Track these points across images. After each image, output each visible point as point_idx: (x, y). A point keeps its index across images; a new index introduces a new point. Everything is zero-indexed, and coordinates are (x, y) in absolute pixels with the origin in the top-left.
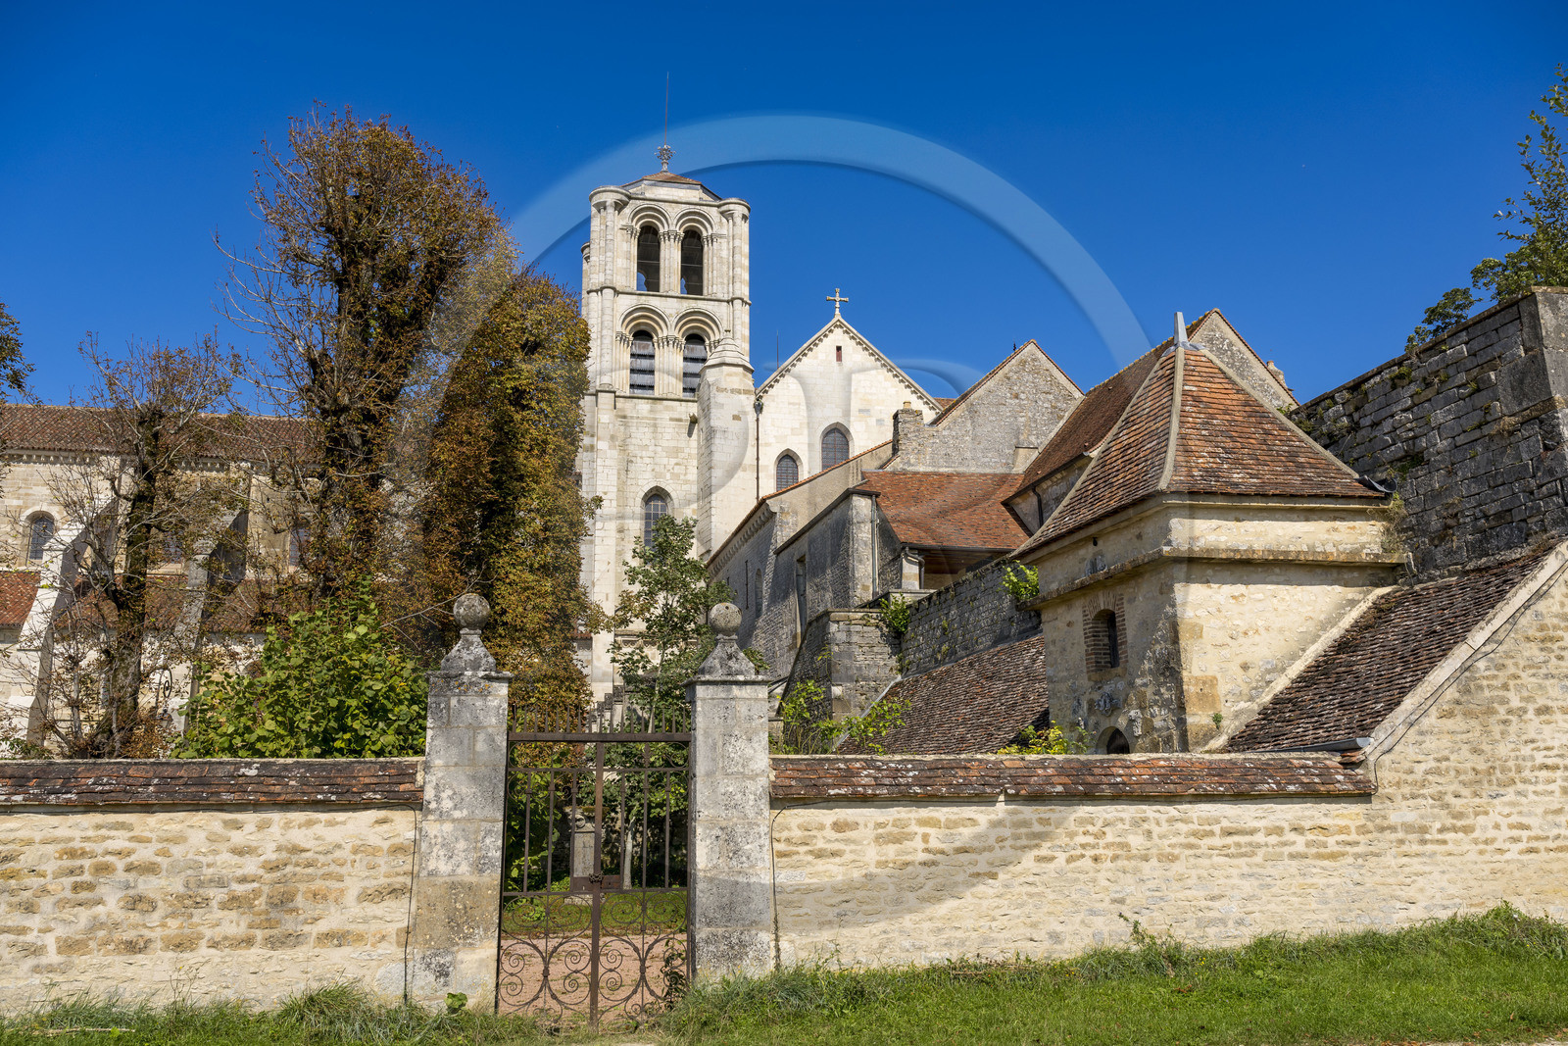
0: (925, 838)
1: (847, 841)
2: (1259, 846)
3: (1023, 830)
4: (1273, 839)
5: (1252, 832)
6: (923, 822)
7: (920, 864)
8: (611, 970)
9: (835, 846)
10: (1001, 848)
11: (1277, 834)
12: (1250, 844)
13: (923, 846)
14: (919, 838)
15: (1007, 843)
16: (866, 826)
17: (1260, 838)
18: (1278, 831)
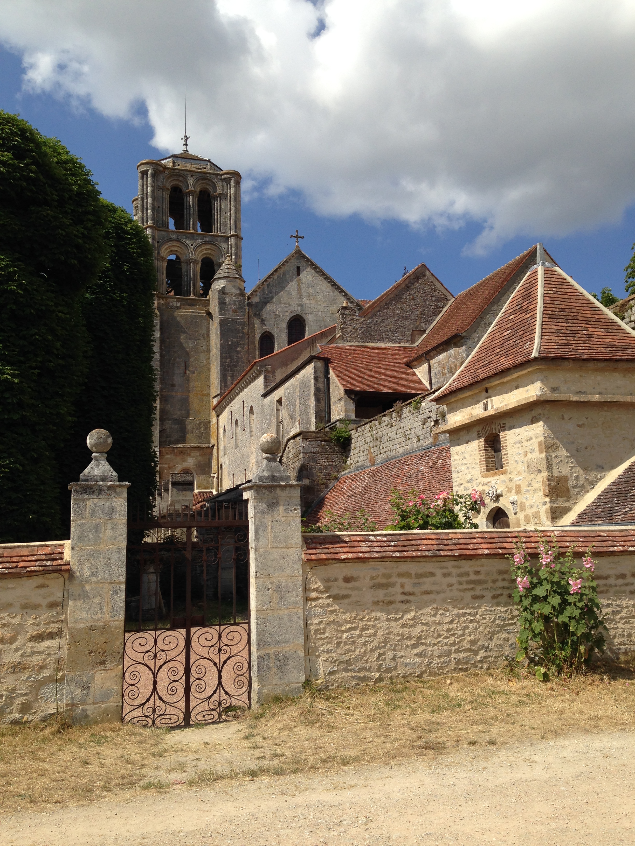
0: (402, 586)
1: (353, 589)
2: (611, 586)
3: (465, 579)
4: (620, 581)
5: (606, 578)
6: (401, 575)
7: (399, 602)
8: (199, 679)
9: (345, 592)
10: (451, 590)
11: (622, 578)
12: (606, 585)
13: (401, 590)
14: (398, 585)
15: (454, 588)
16: (365, 578)
17: (612, 581)
18: (623, 576)
